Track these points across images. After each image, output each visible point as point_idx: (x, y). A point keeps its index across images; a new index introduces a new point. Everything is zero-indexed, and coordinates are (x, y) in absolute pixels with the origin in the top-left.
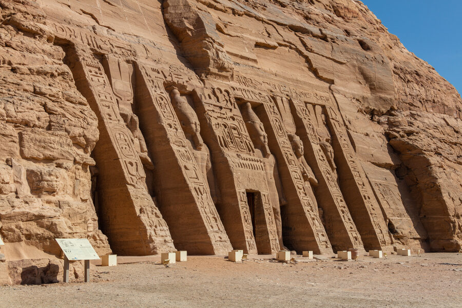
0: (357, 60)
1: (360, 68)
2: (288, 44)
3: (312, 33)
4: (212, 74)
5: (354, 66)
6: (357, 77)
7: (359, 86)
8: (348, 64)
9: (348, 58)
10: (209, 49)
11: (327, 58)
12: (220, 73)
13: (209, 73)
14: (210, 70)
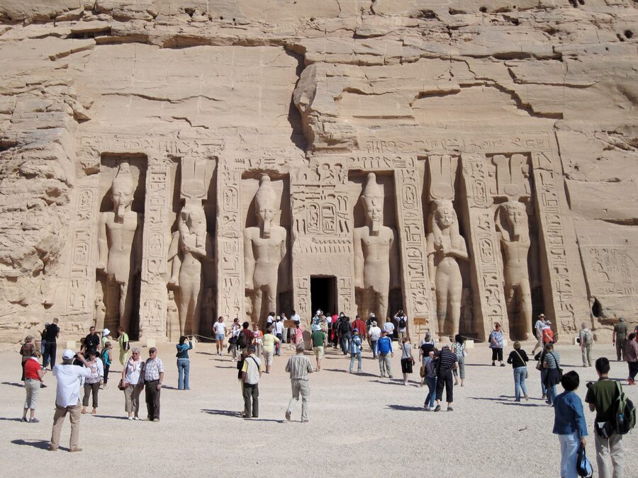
0: (614, 77)
1: (619, 87)
2: (482, 82)
3: (534, 56)
4: (319, 149)
5: (609, 86)
6: (614, 100)
7: (618, 111)
8: (597, 85)
9: (597, 77)
10: (313, 124)
11: (553, 85)
12: (332, 146)
13: (314, 150)
14: (314, 146)
